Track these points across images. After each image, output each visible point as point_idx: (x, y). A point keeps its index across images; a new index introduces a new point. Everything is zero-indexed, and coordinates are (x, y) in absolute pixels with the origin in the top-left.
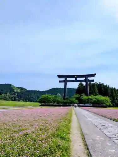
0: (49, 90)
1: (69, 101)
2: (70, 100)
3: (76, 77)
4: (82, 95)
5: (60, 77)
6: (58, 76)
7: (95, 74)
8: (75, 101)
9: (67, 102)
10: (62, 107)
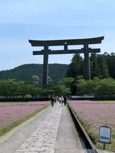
0: (16, 68)
1: (51, 91)
2: (56, 89)
3: (66, 43)
4: (78, 79)
5: (34, 43)
6: (30, 41)
7: (102, 38)
8: (65, 90)
9: (50, 93)
10: (29, 103)
